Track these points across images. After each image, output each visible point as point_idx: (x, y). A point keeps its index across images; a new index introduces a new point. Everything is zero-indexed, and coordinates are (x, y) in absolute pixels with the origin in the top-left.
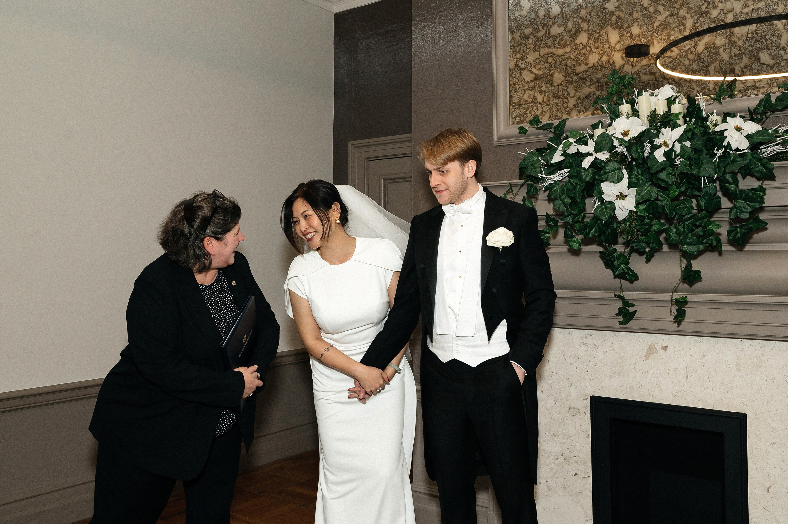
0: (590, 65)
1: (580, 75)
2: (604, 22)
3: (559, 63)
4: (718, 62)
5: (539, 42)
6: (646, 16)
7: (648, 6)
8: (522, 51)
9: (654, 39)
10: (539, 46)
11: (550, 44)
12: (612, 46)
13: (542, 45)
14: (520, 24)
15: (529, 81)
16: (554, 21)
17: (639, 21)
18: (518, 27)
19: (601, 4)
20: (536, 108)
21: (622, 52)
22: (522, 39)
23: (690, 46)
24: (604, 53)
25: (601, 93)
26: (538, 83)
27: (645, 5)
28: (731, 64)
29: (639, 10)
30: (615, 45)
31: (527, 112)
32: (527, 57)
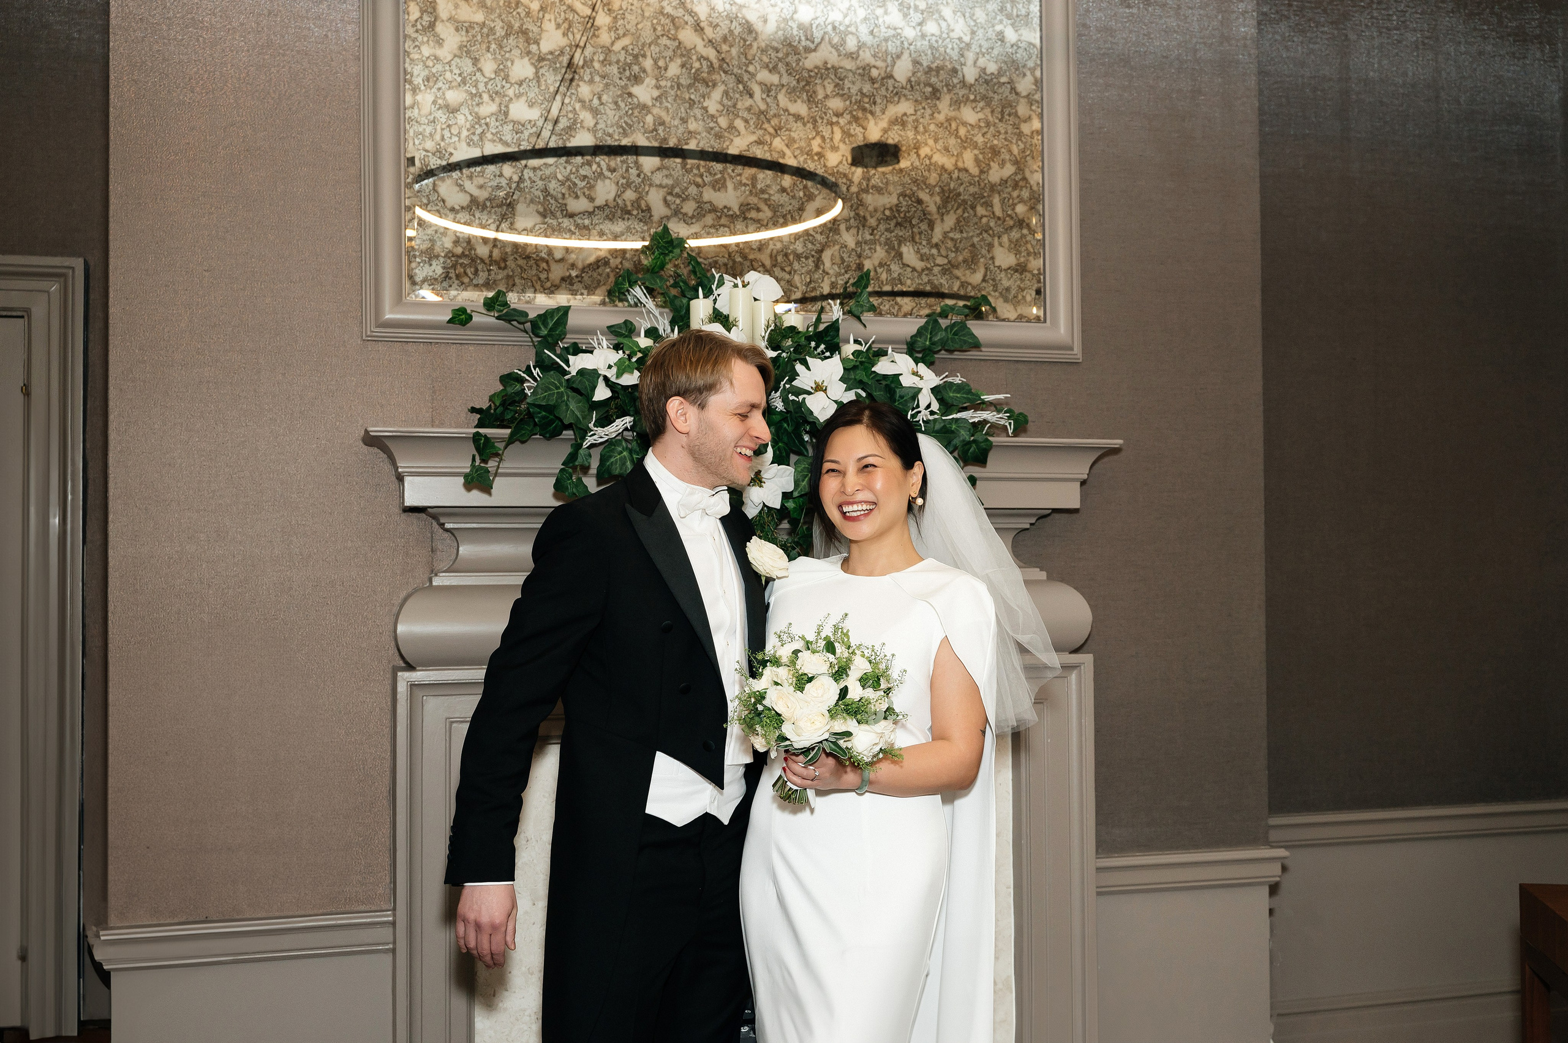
0: (599, 202)
1: (576, 218)
2: (629, 122)
3: (528, 183)
4: (837, 247)
5: (480, 126)
6: (713, 132)
7: (717, 114)
8: (438, 137)
9: (728, 179)
10: (482, 135)
11: (508, 137)
12: (645, 175)
13: (489, 136)
14: (434, 74)
15: (457, 207)
16: (517, 92)
17: (698, 137)
18: (428, 80)
19: (623, 84)
20: (472, 270)
21: (665, 190)
22: (438, 109)
23: (790, 208)
24: (628, 185)
25: (621, 263)
26: (477, 215)
27: (712, 110)
28: (859, 256)
29: (700, 117)
30: (652, 173)
31: (450, 275)
32: (451, 154)
